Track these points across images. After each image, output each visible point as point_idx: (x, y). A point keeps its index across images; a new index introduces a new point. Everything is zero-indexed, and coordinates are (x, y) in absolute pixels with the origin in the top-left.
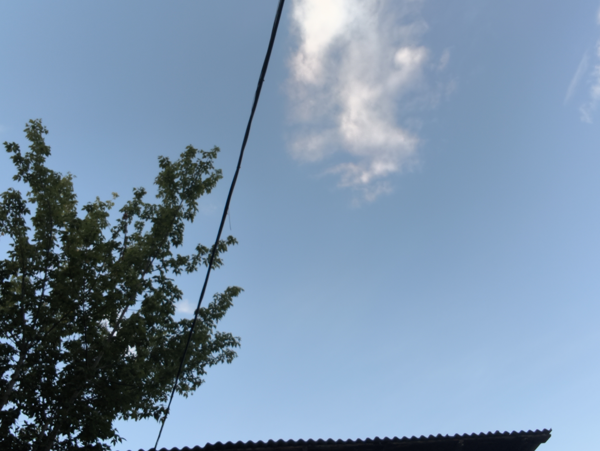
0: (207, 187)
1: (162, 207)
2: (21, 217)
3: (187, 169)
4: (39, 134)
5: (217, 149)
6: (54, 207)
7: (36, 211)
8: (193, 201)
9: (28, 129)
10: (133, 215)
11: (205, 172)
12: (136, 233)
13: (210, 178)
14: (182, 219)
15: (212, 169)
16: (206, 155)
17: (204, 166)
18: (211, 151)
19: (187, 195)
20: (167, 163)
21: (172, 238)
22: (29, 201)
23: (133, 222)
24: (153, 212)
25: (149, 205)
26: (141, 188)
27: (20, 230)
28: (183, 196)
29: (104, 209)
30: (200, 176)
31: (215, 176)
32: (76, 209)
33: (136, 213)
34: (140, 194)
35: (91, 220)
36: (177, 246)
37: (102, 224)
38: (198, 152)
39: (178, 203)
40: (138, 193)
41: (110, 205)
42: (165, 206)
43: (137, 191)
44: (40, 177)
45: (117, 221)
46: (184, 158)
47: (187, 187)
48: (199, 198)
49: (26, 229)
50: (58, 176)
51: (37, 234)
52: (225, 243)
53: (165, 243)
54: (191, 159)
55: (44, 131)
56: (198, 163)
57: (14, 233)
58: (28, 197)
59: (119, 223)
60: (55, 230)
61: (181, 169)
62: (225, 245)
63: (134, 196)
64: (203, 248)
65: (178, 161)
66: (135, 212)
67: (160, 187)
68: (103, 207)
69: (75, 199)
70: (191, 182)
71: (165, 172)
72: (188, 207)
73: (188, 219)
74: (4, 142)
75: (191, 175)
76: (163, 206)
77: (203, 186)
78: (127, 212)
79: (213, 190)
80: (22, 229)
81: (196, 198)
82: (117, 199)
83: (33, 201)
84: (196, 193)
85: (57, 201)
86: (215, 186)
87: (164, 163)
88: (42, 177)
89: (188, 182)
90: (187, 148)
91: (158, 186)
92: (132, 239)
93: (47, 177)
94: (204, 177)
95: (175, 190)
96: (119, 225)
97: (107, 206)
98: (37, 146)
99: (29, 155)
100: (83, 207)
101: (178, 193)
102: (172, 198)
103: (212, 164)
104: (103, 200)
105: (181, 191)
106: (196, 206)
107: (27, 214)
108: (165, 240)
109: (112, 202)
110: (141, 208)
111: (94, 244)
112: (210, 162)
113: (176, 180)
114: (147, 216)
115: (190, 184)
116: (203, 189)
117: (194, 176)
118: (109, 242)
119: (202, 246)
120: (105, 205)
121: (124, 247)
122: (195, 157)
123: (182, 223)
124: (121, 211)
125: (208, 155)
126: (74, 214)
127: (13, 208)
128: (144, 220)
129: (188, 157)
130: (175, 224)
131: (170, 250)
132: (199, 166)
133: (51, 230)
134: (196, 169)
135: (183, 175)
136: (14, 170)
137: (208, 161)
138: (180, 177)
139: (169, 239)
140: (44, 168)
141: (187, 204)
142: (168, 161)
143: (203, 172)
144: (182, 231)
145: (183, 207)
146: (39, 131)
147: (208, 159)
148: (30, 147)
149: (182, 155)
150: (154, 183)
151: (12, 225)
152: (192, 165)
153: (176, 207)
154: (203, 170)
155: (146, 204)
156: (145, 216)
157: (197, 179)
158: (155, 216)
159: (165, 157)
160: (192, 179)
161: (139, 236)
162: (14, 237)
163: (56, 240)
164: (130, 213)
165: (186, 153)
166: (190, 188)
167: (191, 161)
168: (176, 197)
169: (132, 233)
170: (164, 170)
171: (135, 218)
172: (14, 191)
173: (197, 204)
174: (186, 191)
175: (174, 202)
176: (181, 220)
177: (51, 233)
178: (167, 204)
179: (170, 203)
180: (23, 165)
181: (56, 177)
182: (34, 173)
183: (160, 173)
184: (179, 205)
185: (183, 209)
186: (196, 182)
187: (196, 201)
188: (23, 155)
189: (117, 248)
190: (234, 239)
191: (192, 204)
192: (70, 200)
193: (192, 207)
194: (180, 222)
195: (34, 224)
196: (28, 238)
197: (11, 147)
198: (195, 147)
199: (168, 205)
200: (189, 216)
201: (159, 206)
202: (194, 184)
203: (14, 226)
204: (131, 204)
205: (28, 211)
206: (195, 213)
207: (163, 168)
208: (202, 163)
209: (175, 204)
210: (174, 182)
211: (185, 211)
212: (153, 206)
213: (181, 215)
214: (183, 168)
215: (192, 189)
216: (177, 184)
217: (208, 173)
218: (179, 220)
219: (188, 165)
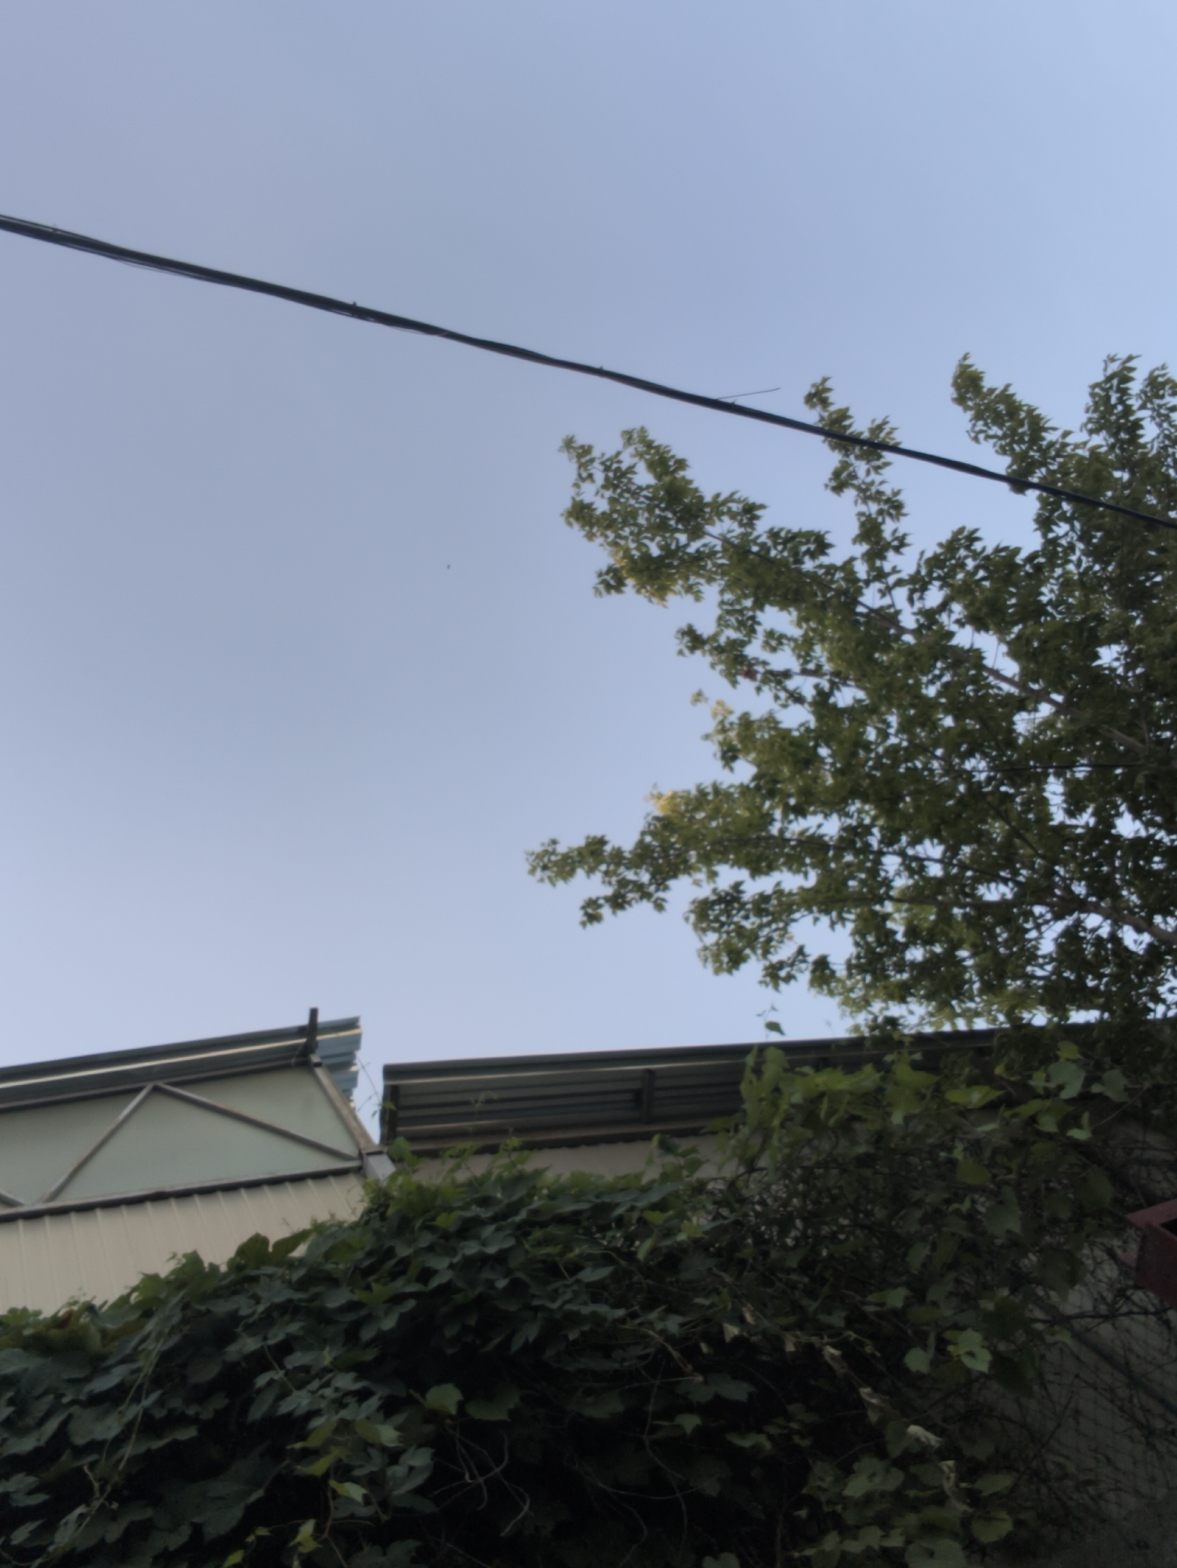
0: (672, 469)
1: (726, 585)
2: (751, 900)
3: (625, 523)
4: (559, 857)
5: (569, 443)
6: (727, 831)
7: (736, 869)
8: (707, 505)
9: (550, 878)
10: (745, 657)
11: (629, 476)
12: (793, 650)
13: (646, 460)
14: (755, 534)
15: (621, 457)
16: (584, 475)
17: (616, 477)
18: (575, 460)
19: (692, 523)
20: (611, 574)
21: (807, 559)
22: (714, 882)
23: (765, 655)
24: (738, 607)
25: (720, 618)
26: (678, 638)
27: (780, 903)
28: (696, 533)
29: (731, 724)
30: (640, 488)
31: (641, 448)
32: (731, 786)
33: (739, 648)
34: (694, 640)
35: (760, 752)
36: (829, 546)
37: (770, 728)
38: (578, 494)
39: (715, 546)
40: (689, 644)
41: (723, 709)
42: (722, 579)
43: (688, 647)
44: (656, 859)
45: (762, 694)
46: (597, 531)
47: (672, 523)
48: (701, 489)
49: (779, 892)
50: (655, 822)
51: (790, 869)
52: (826, 415)
53: (820, 576)
54: (598, 512)
55: (553, 846)
56: (608, 493)
57: (788, 916)
58: (704, 884)
59: (765, 688)
60: (782, 831)
61: (626, 538)
62: (831, 414)
63: (698, 653)
64: (837, 474)
65: (605, 549)
66: (738, 650)
67: (675, 592)
68: (727, 725)
69: (707, 787)
70: (657, 512)
71: (634, 579)
72: (725, 518)
73: (757, 518)
74: (580, 927)
75: (640, 512)
76: (723, 583)
77: (667, 479)
78: (737, 670)
79: (678, 452)
80: (779, 899)
81: (701, 498)
82: (707, 693)
83: (713, 875)
84: (686, 498)
85: (714, 824)
86: (667, 447)
87: (612, 582)
88: (656, 855)
89: (658, 520)
90: (570, 524)
91: (670, 597)
92: (808, 658)
93: (655, 843)
94: (644, 477)
95: (680, 554)
96: (770, 689)
97: (725, 718)
98: (586, 863)
99: (607, 879)
100: (727, 771)
101: (687, 546)
102: (700, 559)
103: (607, 456)
104: (711, 726)
105: (683, 538)
106: (721, 499)
107: (742, 888)
108: (813, 576)
109: (715, 706)
110: (728, 638)
111: (817, 745)
112: (603, 463)
113: (655, 552)
114: (750, 622)
115: (663, 514)
116: (675, 478)
117: (643, 506)
118: (814, 713)
119: (831, 479)
120: (722, 722)
121: (828, 677)
122: (592, 504)
123: (766, 532)
124: (734, 683)
125: (586, 470)
126: (744, 790)
127: (729, 916)
128: (759, 629)
129: (594, 521)
130: (768, 550)
131: (839, 562)
132: (614, 491)
133: (782, 840)
134: (622, 500)
135: (640, 533)
136: (641, 910)
137: (602, 468)
138: (646, 542)
139: (808, 565)
140: (636, 849)
141: (718, 523)
142: (608, 573)
143: (630, 480)
144: (789, 532)
145: (725, 531)
146: (553, 858)
147: (594, 467)
148: (588, 877)
149: (590, 536)
150: (664, 605)
151: (770, 918)
152: (613, 511)
153: (725, 550)
154: (625, 480)
155: (719, 625)
156: (749, 626)
157: (650, 495)
158: (748, 603)
159: (596, 580)
160: (650, 509)
161: (800, 642)
162: (796, 916)
163: (807, 830)
164: (741, 664)
165: (583, 527)
166: (674, 513)
167: (604, 513)
168: (698, 551)
169: (794, 659)
170: (630, 582)
171: (754, 649)
172: (691, 911)
173: (718, 495)
174: (683, 525)
175: (712, 554)
176: (758, 537)
177: (789, 840)
178: (716, 573)
179: (715, 565)
180: (631, 891)
181: (655, 825)
182: (647, 870)
183: (639, 591)
184: (718, 542)
185: (730, 531)
186: (657, 499)
187: (708, 499)
188: (609, 891)
189: (830, 694)
190: (813, 391)
191: (718, 507)
192: (710, 797)
193: (725, 509)
194: (763, 539)
195: (767, 874)
196: (802, 889)
197: (591, 913)
198: (568, 504)
199: (719, 571)
200: (749, 516)
201: (722, 592)
202: (663, 505)
203: (773, 914)
204: (717, 661)
205: (737, 887)
206: (742, 499)
207: (624, 585)
208: (608, 484)
209: (717, 552)
210: (659, 557)
211: (735, 526)
212: (722, 609)
213: (744, 536)
214: (621, 532)
215: (678, 509)
216: (665, 548)
217: (633, 466)
218: (759, 541)
219: (615, 520)
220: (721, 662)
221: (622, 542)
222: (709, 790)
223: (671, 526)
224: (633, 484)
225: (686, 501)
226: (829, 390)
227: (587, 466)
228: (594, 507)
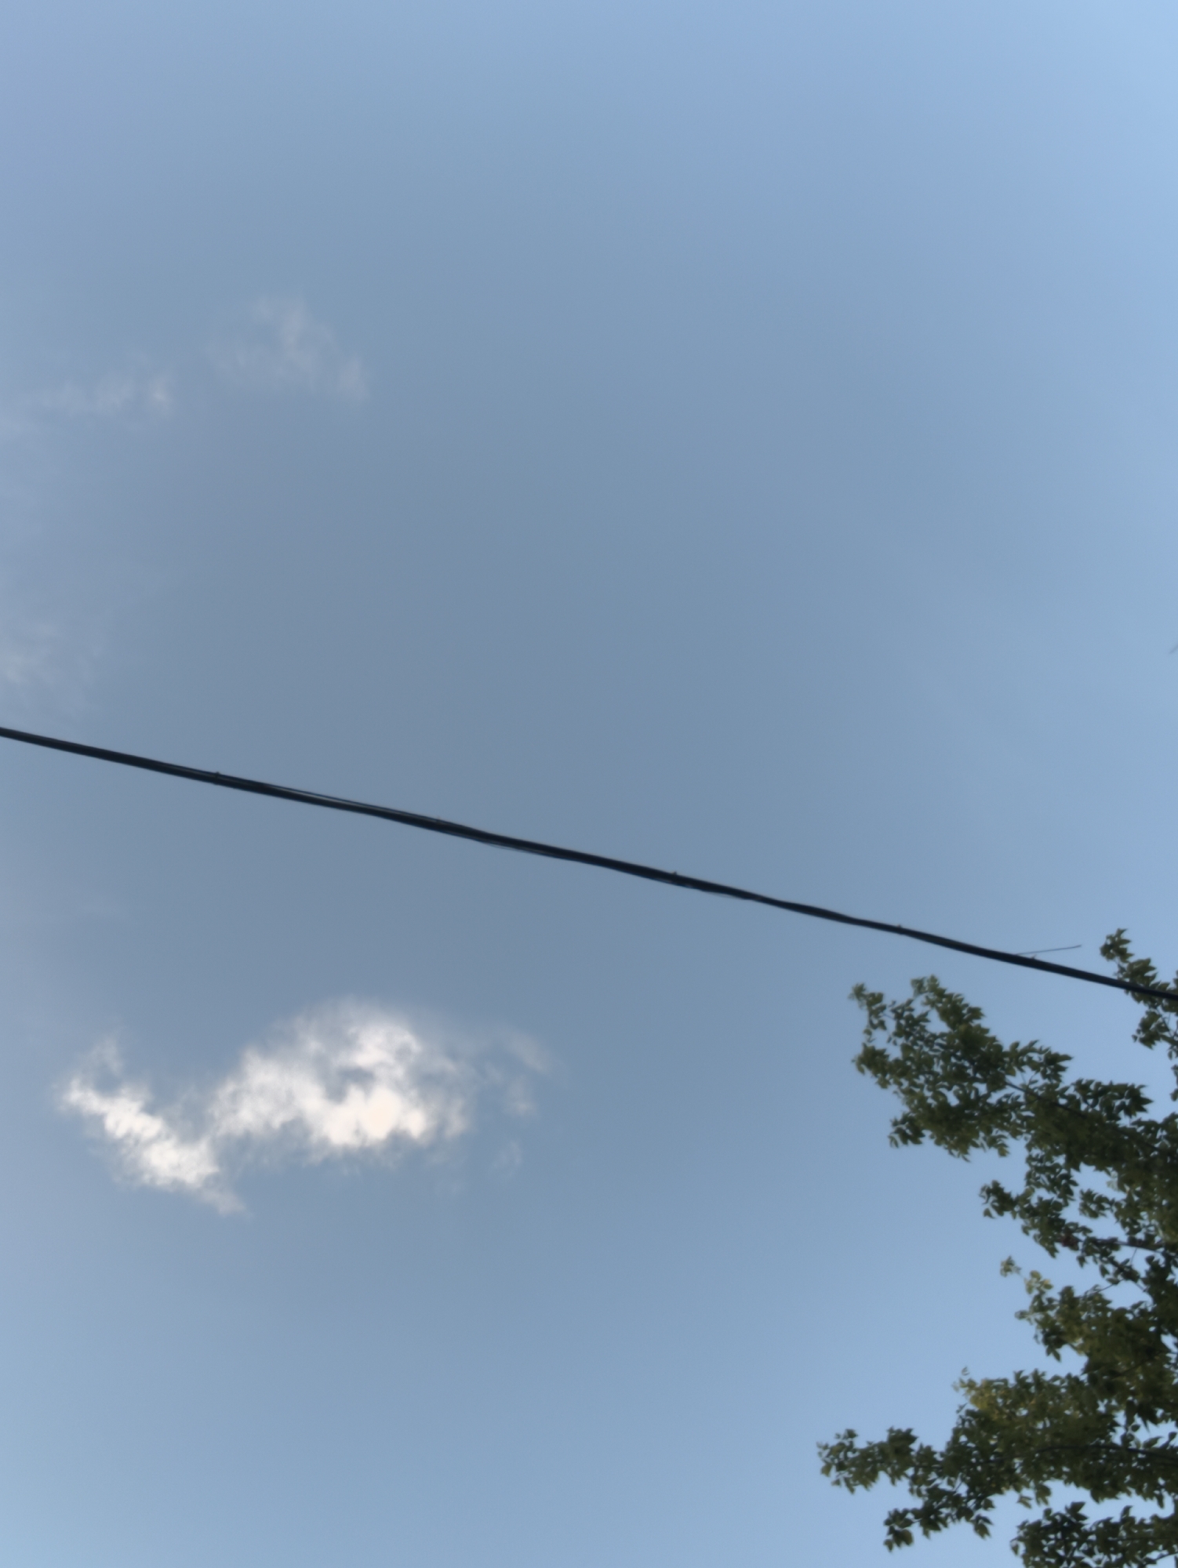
0: (965, 1017)
1: (1033, 1139)
2: (1094, 1529)
3: (920, 1071)
4: (857, 1454)
5: (859, 992)
6: (1057, 1435)
7: (1072, 1486)
8: (1006, 1054)
9: (847, 1480)
10: (1063, 1221)
11: (922, 1023)
12: (1117, 1215)
13: (938, 1009)
14: (1062, 1086)
15: (913, 1005)
16: (875, 1022)
17: (908, 1025)
18: (865, 1007)
19: (991, 1073)
21: (1122, 1114)
22: (1046, 1502)
23: (1084, 1221)
24: (1048, 1164)
25: (1029, 1176)
26: (983, 1197)
27: (1131, 1537)
28: (997, 1083)
29: (1050, 1300)
30: (935, 1036)
31: (932, 996)
32: (1056, 1378)
33: (1054, 1211)
34: (1001, 1200)
35: (1087, 1338)
36: (1148, 1101)
37: (1097, 1309)
38: (869, 1041)
39: (1018, 1097)
40: (996, 1204)
41: (1037, 1283)
42: (1028, 1132)
43: (994, 1207)
44: (974, 1466)
45: (1085, 1265)
46: (890, 1078)
47: (970, 1071)
48: (998, 1038)
49: (1127, 1519)
50: (968, 1417)
51: (1139, 1491)
52: (1125, 966)
53: (1139, 1134)
54: (891, 1059)
55: (850, 1439)
56: (901, 1041)
57: (1142, 1555)
58: (1033, 1503)
59: (1089, 1259)
60: (1126, 1439)
61: (921, 1087)
62: (1131, 965)
63: (1008, 1215)
64: (1145, 1025)
65: (899, 1097)
66: (1053, 1214)
67: (976, 1146)
68: (1046, 1303)
69: (1026, 1377)
70: (953, 1060)
71: (932, 1130)
72: (1027, 1068)
73: (1063, 1069)
74: (885, 1548)
75: (935, 1060)
76: (1029, 1137)
77: (962, 1028)
78: (1054, 1236)
79: (972, 1000)
80: (1127, 1529)
81: (1000, 1047)
82: (1018, 1262)
83: (1043, 1493)
84: (984, 1047)
85: (1040, 1426)
86: (958, 995)
87: (908, 1131)
88: (974, 1460)
89: (954, 1068)
90: (862, 1071)
91: (972, 1150)
92: (1136, 1227)
93: (971, 1445)
94: (937, 1025)
95: (981, 1105)
96: (1095, 1261)
97: (1042, 1293)
98: (890, 1464)
99: (915, 1487)
100: (1052, 1357)
101: (988, 1096)
102: (1005, 1111)
103: (898, 1004)
104: (1026, 1302)
105: (982, 1088)
106: (1020, 1048)
107: (1083, 1511)
108: (1131, 1133)
109: (1028, 1277)
110: (1040, 1199)
111: (1159, 1332)
112: (894, 1011)
113: (953, 1101)
114: (1064, 1182)
115: (959, 1063)
116: (970, 1027)
117: (937, 1054)
118: (1150, 1292)
119: (1138, 1031)
120: (1038, 1298)
121: (1162, 1250)
122: (884, 1050)
123: (1073, 1084)
124: (1053, 1252)
125: (877, 1016)
126: (1073, 1382)
127: (1068, 1549)
128: (1076, 1190)
129: (886, 1068)
130: (1078, 1104)
131: (1160, 1120)
132: (907, 1038)
133: (1126, 1451)
134: (916, 1048)
135: (936, 1081)
136: (960, 1531)
137: (893, 1015)
138: (944, 1091)
139: (1125, 1121)
140: (948, 1450)
141: (1018, 1073)
142: (903, 1121)
143: (923, 1029)
144: (1099, 1084)
145: (1027, 1083)
146: (850, 1455)
147: (885, 1015)
148: (893, 1482)
149: (884, 1084)
150: (966, 1159)
151: (1120, 1555)
152: (906, 1058)
153: (1029, 1103)
154: (918, 1028)
155: (1029, 1183)
156: (1064, 1187)
157: (944, 1043)
158: (1061, 1160)
159: (891, 1129)
160: (946, 1058)
161: (1123, 1207)
162: (1154, 1555)
163: (1155, 1440)
164: (1059, 1229)
165: (875, 1074)
166: (972, 1062)
167: (897, 1061)
168: (1000, 1101)
169: (1119, 1226)
170: (927, 1133)
171: (1071, 1214)
172: (1020, 1539)
173: (1016, 1045)
174: (982, 1074)
175: (1016, 1106)
176: (1066, 1089)
177: (1136, 1451)
178: (1021, 1126)
179: (1019, 1117)
180: (945, 1505)
181: (970, 1421)
182: (963, 1480)
183: (938, 1143)
184: (1021, 1094)
185: (1032, 1082)
186: (952, 1047)
187: (1006, 1048)
188: (918, 1503)
189: (1167, 1270)
190: (1109, 942)
191: (1018, 1057)
192: (1033, 1389)
193: (1025, 1059)
194: (1071, 1091)
195: (1112, 1495)
196: (1155, 1518)
197: (898, 1531)
198: (859, 1051)
199: (1025, 1123)
200: (1052, 1067)
201: (1029, 1147)
202: (959, 1054)
203: (1123, 1550)
204: (1030, 1226)
205: (1076, 1508)
206: (1044, 1049)
207: (923, 1136)
208: (900, 1032)
209: (1020, 1104)
210: (958, 1107)
211: (1038, 1077)
212: (1030, 1165)
213: (1050, 1088)
214: (916, 1080)
215: (975, 1058)
216: (963, 1098)
217: (926, 1014)
218: (1067, 1093)
219: (909, 1067)
220: (1034, 1226)
221: (917, 1090)
222: (1030, 1380)
223: (969, 1075)
224: (925, 1031)
225: (983, 1049)
226: (1127, 942)
227: (878, 1013)
228: (886, 1053)
